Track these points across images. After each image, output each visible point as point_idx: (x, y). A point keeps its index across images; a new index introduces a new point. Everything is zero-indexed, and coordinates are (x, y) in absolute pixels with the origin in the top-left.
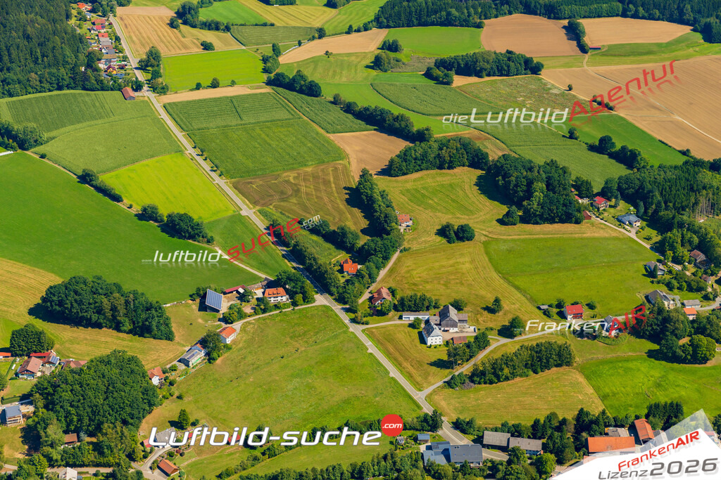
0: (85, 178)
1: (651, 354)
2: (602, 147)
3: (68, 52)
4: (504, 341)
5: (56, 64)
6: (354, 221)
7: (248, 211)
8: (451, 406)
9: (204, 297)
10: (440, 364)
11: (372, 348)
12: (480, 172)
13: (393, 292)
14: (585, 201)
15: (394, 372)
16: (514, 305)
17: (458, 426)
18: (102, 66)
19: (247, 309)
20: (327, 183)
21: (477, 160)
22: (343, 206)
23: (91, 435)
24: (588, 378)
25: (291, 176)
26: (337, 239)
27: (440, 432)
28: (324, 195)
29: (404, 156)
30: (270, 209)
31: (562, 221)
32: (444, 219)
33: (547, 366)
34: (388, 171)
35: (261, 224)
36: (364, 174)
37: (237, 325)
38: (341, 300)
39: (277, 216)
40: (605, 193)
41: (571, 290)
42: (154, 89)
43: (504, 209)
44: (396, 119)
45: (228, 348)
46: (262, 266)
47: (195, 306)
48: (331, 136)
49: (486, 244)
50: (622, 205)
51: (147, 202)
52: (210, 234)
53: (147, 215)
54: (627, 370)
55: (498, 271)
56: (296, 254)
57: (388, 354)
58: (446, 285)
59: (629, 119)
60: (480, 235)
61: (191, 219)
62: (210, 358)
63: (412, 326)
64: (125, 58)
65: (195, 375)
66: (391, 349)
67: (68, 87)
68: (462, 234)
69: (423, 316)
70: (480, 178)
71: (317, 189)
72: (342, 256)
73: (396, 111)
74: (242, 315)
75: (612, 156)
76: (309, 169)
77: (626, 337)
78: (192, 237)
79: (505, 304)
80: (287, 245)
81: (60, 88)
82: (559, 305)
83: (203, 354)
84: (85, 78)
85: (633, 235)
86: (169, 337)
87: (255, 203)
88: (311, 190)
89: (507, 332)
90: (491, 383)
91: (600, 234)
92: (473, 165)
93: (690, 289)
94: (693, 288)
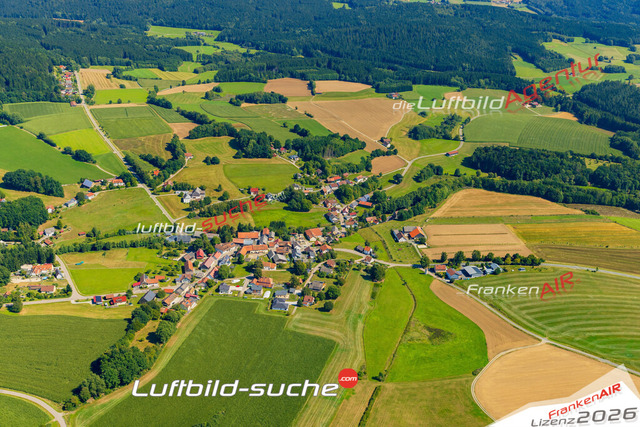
0: (40, 137)
1: (285, 208)
2: (295, 130)
3: (45, 84)
4: (219, 201)
5: (38, 90)
6: (166, 156)
7: (117, 152)
9: (83, 182)
10: (187, 210)
11: (158, 203)
12: (232, 138)
13: (174, 182)
14: (277, 150)
15: (165, 212)
16: (228, 187)
18: (63, 92)
19: (104, 188)
20: (159, 141)
21: (231, 132)
22: (163, 150)
23: (15, 229)
24: (253, 216)
25: (142, 139)
26: (154, 162)
28: (155, 146)
29: (196, 130)
30: (128, 151)
31: (262, 157)
32: (209, 155)
34: (189, 137)
35: (121, 157)
36: (175, 136)
37: (96, 194)
38: (149, 186)
39: (130, 154)
40: (287, 147)
41: (257, 183)
42: (87, 102)
43: (237, 152)
44: (201, 116)
45: (89, 201)
46: (117, 172)
47: (78, 185)
48: (169, 124)
49: (224, 166)
50: (293, 151)
51: (66, 145)
52: (95, 160)
53: (67, 151)
54: (271, 214)
55: (226, 175)
56: (134, 168)
57: (165, 206)
58: (200, 180)
59: (319, 121)
60: (222, 162)
61: (86, 152)
62: (79, 204)
63: (179, 196)
64: (77, 89)
65: (71, 210)
66: (167, 203)
67: (43, 100)
69: (185, 192)
70: (231, 140)
71: (153, 143)
72: (155, 169)
73: (202, 112)
74: (99, 189)
75: (297, 132)
76: (152, 136)
77: (276, 201)
78: (86, 161)
79: (224, 188)
80: (131, 165)
81: (38, 100)
82: (249, 189)
83: (76, 202)
84: (52, 96)
85: (294, 163)
86: (62, 196)
87: (121, 149)
88: (150, 144)
89: (221, 199)
90: (208, 217)
91: (280, 162)
92: (230, 135)
93: (311, 184)
94: (312, 183)
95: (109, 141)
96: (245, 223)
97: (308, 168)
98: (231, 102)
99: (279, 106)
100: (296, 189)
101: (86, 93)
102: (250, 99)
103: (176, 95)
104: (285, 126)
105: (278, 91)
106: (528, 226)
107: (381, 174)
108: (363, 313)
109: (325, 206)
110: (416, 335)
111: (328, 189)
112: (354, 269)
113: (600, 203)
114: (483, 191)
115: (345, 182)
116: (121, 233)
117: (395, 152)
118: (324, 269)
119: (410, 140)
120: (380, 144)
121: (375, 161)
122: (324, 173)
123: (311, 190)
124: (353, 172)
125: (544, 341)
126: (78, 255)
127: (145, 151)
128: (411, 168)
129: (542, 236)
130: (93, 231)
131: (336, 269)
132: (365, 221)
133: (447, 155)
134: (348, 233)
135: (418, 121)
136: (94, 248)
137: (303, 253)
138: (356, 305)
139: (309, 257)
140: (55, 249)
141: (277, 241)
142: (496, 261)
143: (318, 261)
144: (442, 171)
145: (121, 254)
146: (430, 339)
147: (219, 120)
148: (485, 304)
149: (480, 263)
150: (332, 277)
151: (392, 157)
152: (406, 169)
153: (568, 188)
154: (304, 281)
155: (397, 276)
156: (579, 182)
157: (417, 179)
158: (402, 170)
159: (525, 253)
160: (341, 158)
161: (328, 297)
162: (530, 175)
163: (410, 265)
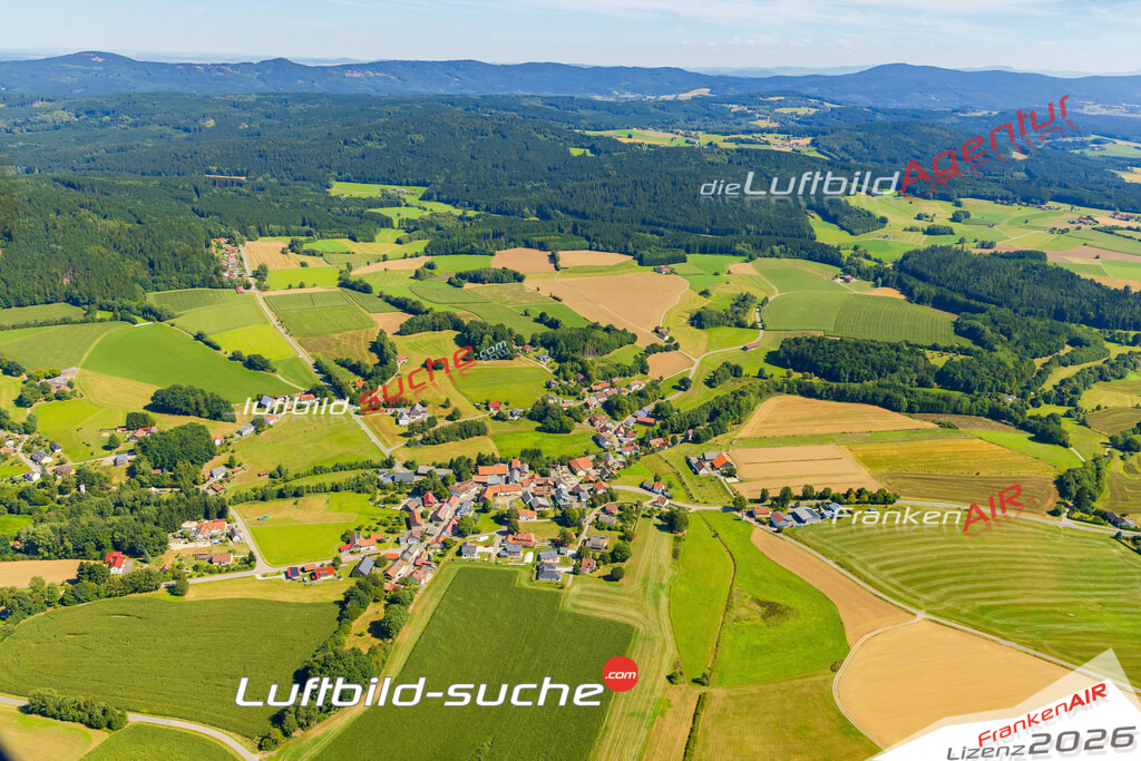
0: (199, 337)
1: (538, 429)
2: (541, 319)
3: (202, 265)
4: (447, 422)
5: (193, 272)
6: (371, 360)
7: (303, 355)
8: (402, 454)
10: (405, 435)
11: (364, 427)
12: (458, 333)
14: (520, 348)
15: (374, 439)
16: (459, 402)
17: (406, 465)
18: (226, 274)
20: (359, 339)
21: (457, 325)
22: (365, 351)
23: (171, 470)
24: (495, 441)
25: (337, 336)
26: (356, 369)
27: (394, 469)
28: (355, 346)
29: (409, 323)
30: (319, 354)
31: (502, 359)
32: (428, 357)
33: (470, 435)
34: (399, 332)
35: (310, 362)
36: (382, 332)
38: (351, 402)
39: (322, 358)
40: (532, 344)
41: (496, 395)
42: (259, 287)
44: (414, 304)
45: (271, 426)
46: (305, 384)
48: (371, 315)
50: (542, 349)
51: (235, 348)
52: (275, 368)
53: (235, 357)
54: (520, 437)
55: (454, 385)
56: (328, 378)
57: (374, 430)
59: (570, 306)
61: (262, 358)
62: (257, 432)
63: (392, 415)
64: (244, 270)
65: (246, 440)
66: (376, 427)
67: (199, 286)
69: (400, 410)
70: (457, 336)
71: (351, 343)
72: (356, 378)
73: (414, 298)
75: (546, 324)
76: (350, 332)
77: (524, 418)
78: (262, 369)
79: (453, 403)
80: (323, 373)
81: (193, 287)
82: (487, 404)
83: (253, 429)
84: (211, 280)
85: (544, 366)
86: (233, 420)
87: (309, 351)
88: (348, 344)
89: (449, 418)
90: (434, 444)
91: (525, 365)
92: (455, 329)
93: (570, 394)
94: (572, 393)
95: (292, 341)
96: (487, 452)
97: (564, 371)
98: (449, 282)
99: (515, 286)
100: (551, 402)
101: (256, 275)
102: (476, 278)
103: (376, 274)
104: (526, 314)
105: (512, 267)
106: (868, 447)
107: (661, 378)
108: (665, 581)
109: (592, 424)
110: (743, 612)
111: (595, 402)
112: (644, 516)
113: (956, 412)
114: (798, 397)
115: (615, 391)
116: (317, 471)
117: (676, 347)
118: (603, 517)
119: (693, 329)
120: (655, 336)
121: (651, 360)
122: (587, 378)
123: (571, 403)
124: (625, 375)
125: (921, 615)
126: (260, 505)
127: (342, 354)
128: (700, 369)
129: (890, 460)
130: (279, 470)
131: (620, 516)
132: (648, 445)
133: (745, 349)
134: (627, 464)
135: (700, 304)
136: (281, 495)
137: (571, 493)
138: (654, 569)
139: (579, 500)
140: (228, 496)
141: (533, 477)
142: (835, 499)
143: (593, 506)
144: (741, 371)
145: (319, 501)
146: (763, 617)
147: (438, 309)
148: (831, 562)
149: (814, 502)
150: (616, 529)
151: (673, 353)
152: (694, 369)
153: (911, 392)
154: (577, 535)
155: (703, 523)
156: (922, 383)
157: (710, 383)
158: (688, 372)
159: (873, 487)
160: (606, 356)
161: (614, 560)
162: (858, 375)
163: (719, 508)
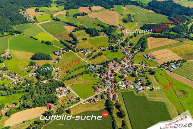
0: (31, 37)
1: (111, 52)
3: (22, 18)
4: (94, 53)
5: (21, 20)
6: (71, 39)
7: (56, 39)
8: (90, 62)
9: (55, 53)
10: (88, 57)
11: (79, 56)
13: (79, 48)
14: (99, 33)
15: (82, 59)
16: (95, 48)
17: (92, 65)
18: (28, 19)
19: (61, 54)
20: (66, 34)
22: (69, 37)
23: (46, 75)
24: (105, 56)
25: (61, 33)
27: (90, 66)
28: (66, 36)
29: (75, 29)
30: (59, 39)
31: (97, 36)
32: (83, 37)
33: (100, 55)
34: (73, 31)
35: (59, 41)
37: (60, 56)
38: (73, 50)
39: (61, 40)
40: (101, 31)
42: (36, 22)
43: (90, 35)
44: (72, 24)
45: (60, 60)
46: (61, 47)
47: (54, 54)
48: (64, 27)
49: (89, 40)
50: (104, 33)
51: (42, 40)
52: (52, 44)
54: (109, 54)
55: (91, 44)
57: (81, 57)
58: (85, 46)
61: (49, 42)
62: (58, 61)
63: (83, 53)
64: (30, 18)
65: (57, 64)
67: (24, 23)
68: (86, 39)
69: (84, 51)
70: (85, 31)
72: (71, 44)
75: (100, 26)
76: (63, 32)
77: (108, 50)
78: (50, 44)
79: (93, 48)
80: (63, 44)
81: (22, 23)
82: (100, 47)
84: (26, 22)
85: (106, 36)
86: (52, 60)
88: (64, 35)
89: (94, 51)
90: (94, 58)
91: (102, 37)
93: (114, 43)
97: (110, 37)
101: (34, 19)
106: (172, 48)
107: (127, 36)
110: (179, 94)
115: (121, 40)
118: (139, 73)
120: (119, 26)
122: (115, 39)
124: (121, 37)
129: (178, 51)
130: (68, 71)
133: (136, 27)
135: (122, 17)
137: (129, 68)
141: (119, 65)
143: (135, 71)
146: (183, 94)
147: (79, 25)
148: (185, 78)
149: (174, 63)
150: (144, 76)
151: (125, 30)
155: (156, 71)
157: (135, 36)
159: (181, 59)
163: (157, 67)
